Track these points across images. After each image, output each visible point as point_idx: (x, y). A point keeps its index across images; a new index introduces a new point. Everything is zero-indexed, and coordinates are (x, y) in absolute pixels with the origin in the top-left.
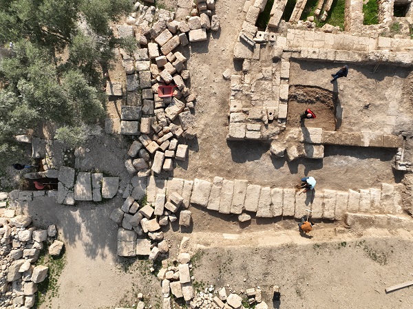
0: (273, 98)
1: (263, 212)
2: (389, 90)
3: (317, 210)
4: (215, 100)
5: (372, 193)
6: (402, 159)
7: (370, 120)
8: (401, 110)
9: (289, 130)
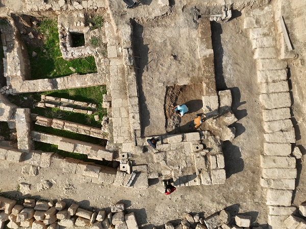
0: (182, 147)
1: (291, 137)
2: (156, 39)
3: (280, 86)
4: (188, 196)
5: (256, 37)
6: (220, 15)
7: (187, 52)
8: (173, 25)
9: (209, 127)
